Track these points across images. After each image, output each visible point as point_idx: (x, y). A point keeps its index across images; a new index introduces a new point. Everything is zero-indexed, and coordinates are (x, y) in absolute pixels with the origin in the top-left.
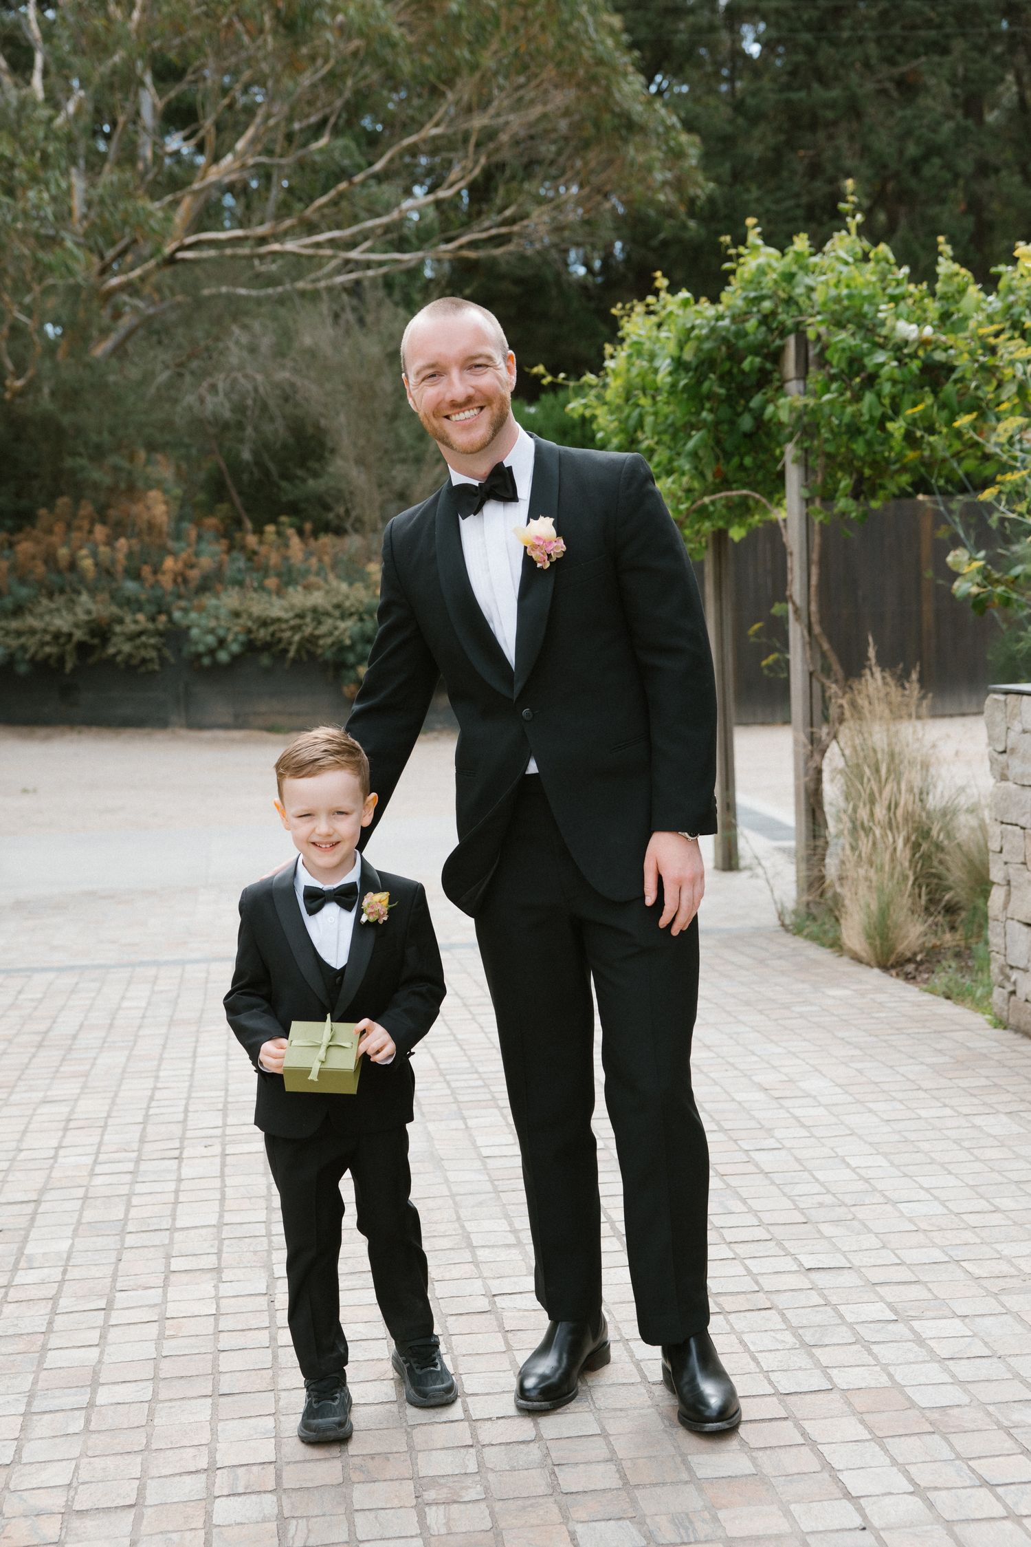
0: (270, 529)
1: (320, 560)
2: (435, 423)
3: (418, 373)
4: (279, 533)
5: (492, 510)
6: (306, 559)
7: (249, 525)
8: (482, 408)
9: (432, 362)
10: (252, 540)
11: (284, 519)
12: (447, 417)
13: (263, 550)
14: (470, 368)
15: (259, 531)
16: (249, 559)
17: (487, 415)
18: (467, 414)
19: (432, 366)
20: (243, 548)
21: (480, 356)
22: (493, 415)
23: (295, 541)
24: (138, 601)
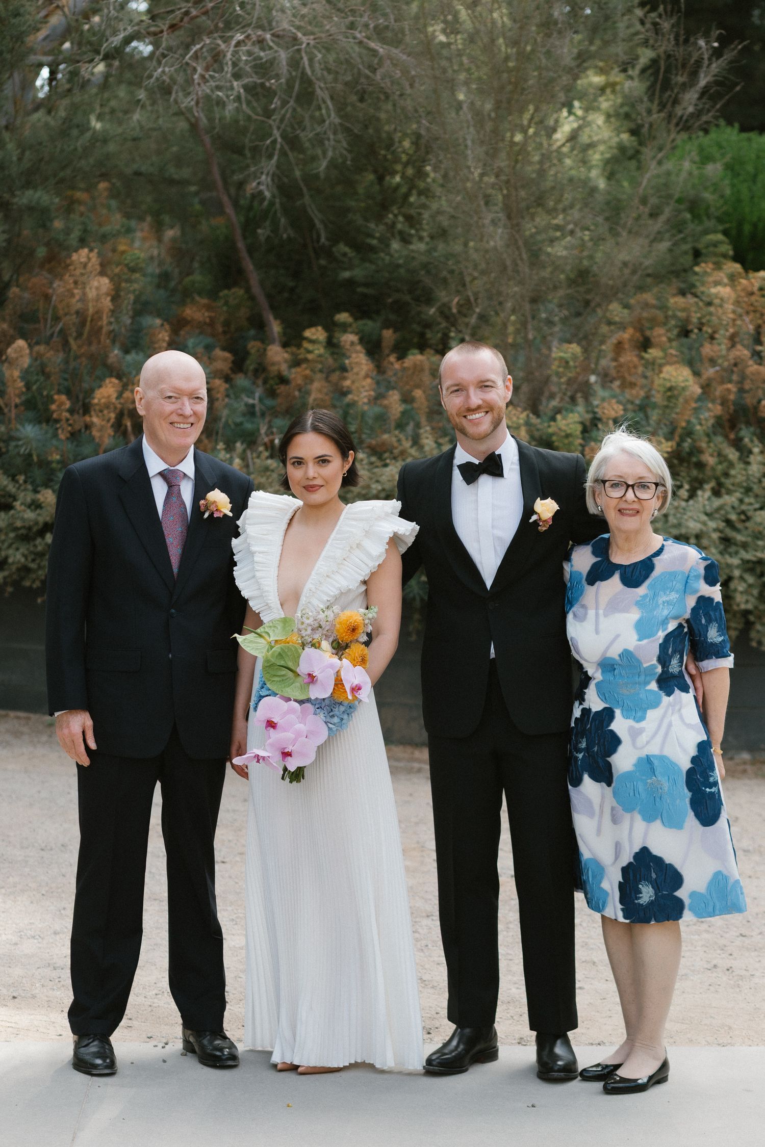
0: (316, 333)
1: (407, 399)
2: (457, 420)
3: (448, 389)
4: (331, 344)
5: (485, 482)
6: (378, 397)
7: (276, 327)
8: (487, 412)
9: (457, 382)
10: (277, 355)
11: (343, 317)
12: (465, 417)
13: (296, 375)
14: (481, 387)
15: (292, 339)
16: (272, 393)
17: (489, 418)
18: (477, 416)
19: (457, 385)
20: (261, 370)
21: (488, 381)
22: (494, 417)
23: (360, 361)
24: (44, 464)
